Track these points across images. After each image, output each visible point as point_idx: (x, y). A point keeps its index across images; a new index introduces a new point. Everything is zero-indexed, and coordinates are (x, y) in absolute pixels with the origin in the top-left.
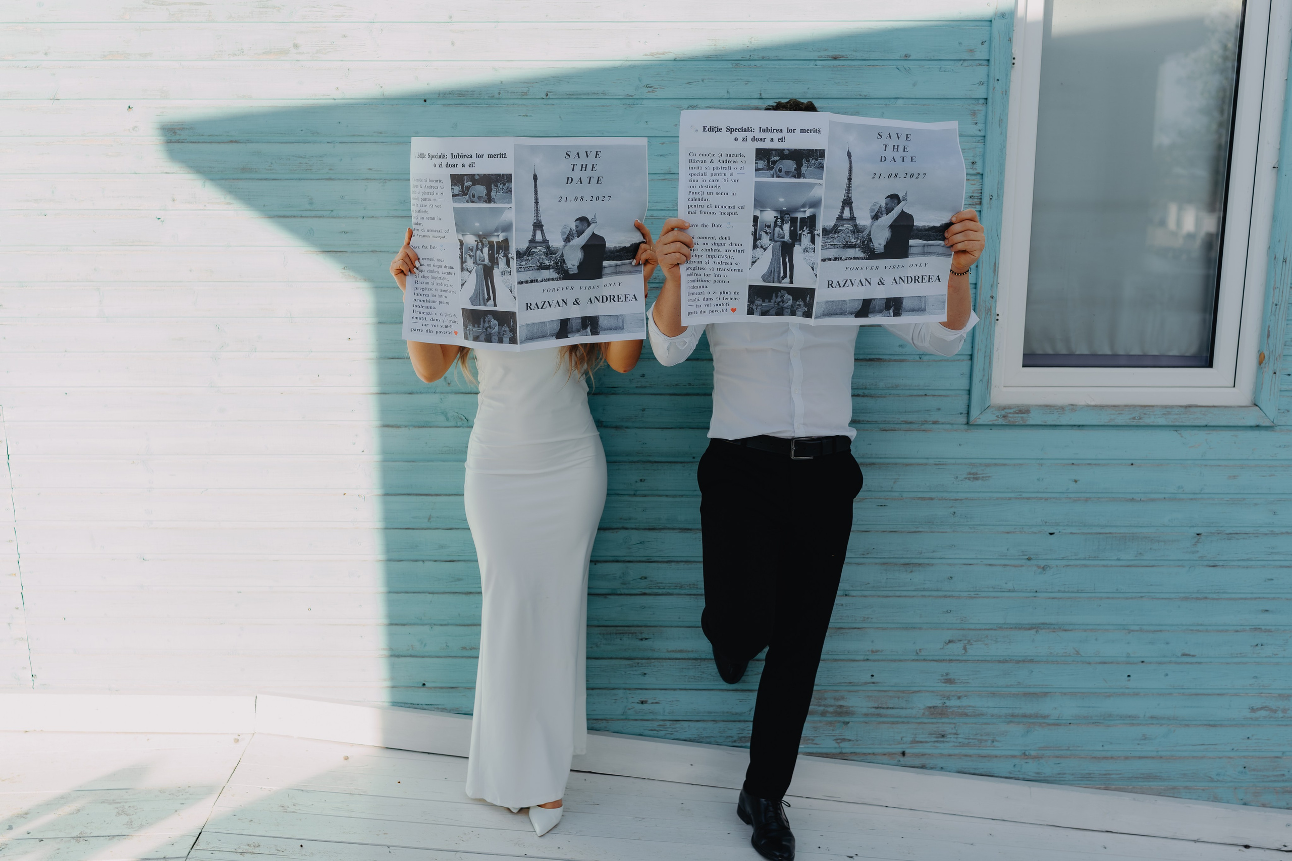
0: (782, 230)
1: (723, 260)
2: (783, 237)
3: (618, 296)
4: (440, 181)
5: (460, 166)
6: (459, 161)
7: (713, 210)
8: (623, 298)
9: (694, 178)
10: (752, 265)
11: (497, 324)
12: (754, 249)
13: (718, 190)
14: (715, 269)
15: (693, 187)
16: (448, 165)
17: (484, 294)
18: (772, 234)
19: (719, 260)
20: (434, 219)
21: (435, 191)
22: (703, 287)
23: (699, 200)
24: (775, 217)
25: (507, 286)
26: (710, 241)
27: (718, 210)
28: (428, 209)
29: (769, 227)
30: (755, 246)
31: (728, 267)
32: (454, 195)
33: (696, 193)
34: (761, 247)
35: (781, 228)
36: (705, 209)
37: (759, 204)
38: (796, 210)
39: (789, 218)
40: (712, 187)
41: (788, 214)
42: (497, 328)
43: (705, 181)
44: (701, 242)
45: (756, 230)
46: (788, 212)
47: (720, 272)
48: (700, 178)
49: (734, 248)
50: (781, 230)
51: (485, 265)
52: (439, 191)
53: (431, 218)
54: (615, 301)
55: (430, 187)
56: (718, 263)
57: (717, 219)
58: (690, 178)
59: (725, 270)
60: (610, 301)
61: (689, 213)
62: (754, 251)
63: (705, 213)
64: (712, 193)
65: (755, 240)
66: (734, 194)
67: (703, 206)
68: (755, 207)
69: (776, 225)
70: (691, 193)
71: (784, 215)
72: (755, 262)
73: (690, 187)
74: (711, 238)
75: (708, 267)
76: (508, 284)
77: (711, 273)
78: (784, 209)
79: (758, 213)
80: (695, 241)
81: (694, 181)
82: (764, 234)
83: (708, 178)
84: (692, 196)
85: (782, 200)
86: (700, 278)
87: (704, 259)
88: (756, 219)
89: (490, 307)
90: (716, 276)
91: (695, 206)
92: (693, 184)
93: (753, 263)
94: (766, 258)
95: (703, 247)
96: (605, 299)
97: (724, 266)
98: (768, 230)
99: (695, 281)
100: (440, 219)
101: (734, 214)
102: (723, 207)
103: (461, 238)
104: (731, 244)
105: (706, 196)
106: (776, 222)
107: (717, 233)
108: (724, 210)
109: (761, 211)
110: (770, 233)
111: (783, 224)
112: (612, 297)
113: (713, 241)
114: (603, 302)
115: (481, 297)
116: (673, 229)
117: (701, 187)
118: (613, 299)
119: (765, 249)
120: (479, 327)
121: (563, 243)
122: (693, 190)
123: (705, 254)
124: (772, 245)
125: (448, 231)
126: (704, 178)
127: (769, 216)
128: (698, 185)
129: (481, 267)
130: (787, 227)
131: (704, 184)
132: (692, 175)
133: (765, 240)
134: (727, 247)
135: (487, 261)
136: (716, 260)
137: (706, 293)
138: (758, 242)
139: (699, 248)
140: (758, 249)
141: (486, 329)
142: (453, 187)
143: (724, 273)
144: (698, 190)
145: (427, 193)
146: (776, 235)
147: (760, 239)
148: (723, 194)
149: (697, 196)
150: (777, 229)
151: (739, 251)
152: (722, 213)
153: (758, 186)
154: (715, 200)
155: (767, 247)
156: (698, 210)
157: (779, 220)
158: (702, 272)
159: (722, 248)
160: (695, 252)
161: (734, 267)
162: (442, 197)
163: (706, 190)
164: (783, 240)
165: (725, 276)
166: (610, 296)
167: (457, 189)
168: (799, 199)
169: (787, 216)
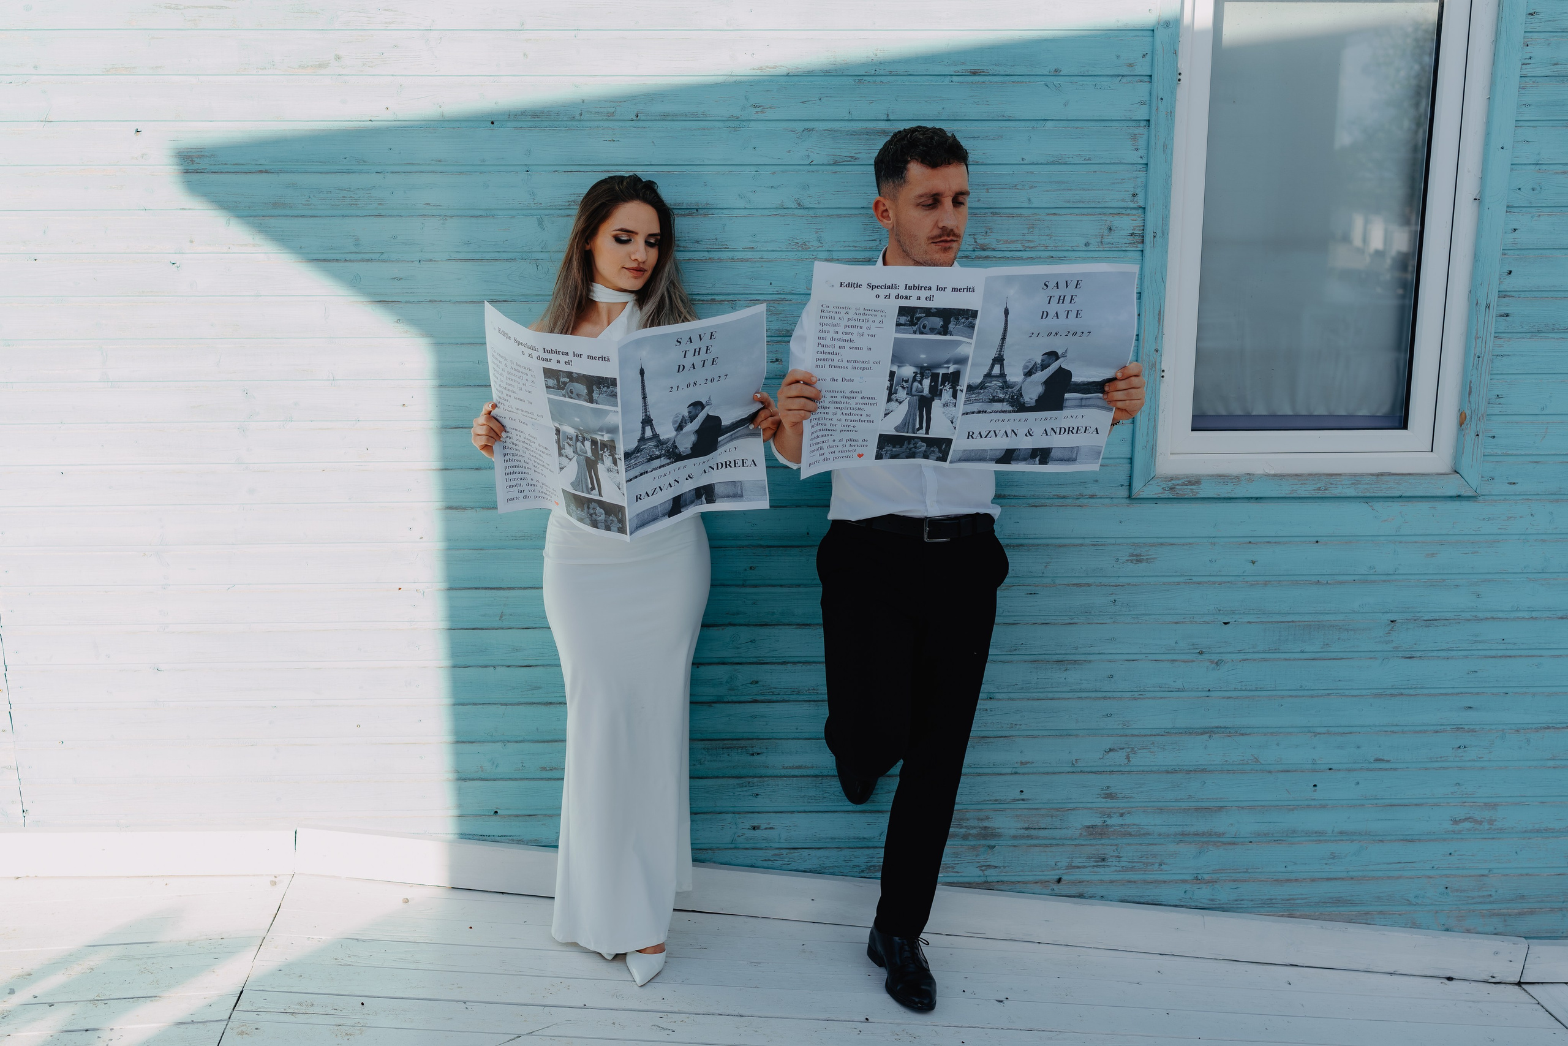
0: (921, 385)
1: (853, 412)
2: (922, 391)
3: (735, 461)
7: (845, 364)
8: (740, 463)
9: (825, 328)
10: (885, 417)
11: (604, 512)
12: (888, 401)
13: (852, 345)
14: (843, 420)
15: (823, 338)
17: (587, 483)
18: (909, 388)
19: (848, 411)
22: (828, 435)
23: (829, 353)
24: (914, 373)
25: (614, 482)
26: (839, 395)
27: (850, 365)
29: (907, 381)
30: (889, 400)
31: (857, 418)
33: (827, 346)
34: (897, 400)
35: (921, 382)
36: (835, 363)
37: (898, 358)
38: (939, 366)
39: (930, 374)
40: (845, 340)
41: (929, 370)
42: (603, 517)
43: (837, 332)
44: (828, 395)
45: (891, 385)
46: (929, 368)
47: (849, 423)
48: (831, 329)
49: (866, 401)
50: (919, 385)
51: (587, 457)
53: (519, 399)
54: (731, 467)
56: (846, 414)
57: (849, 373)
58: (820, 328)
59: (854, 421)
60: (726, 467)
61: (817, 366)
62: (889, 404)
63: (835, 367)
64: (844, 347)
65: (890, 394)
66: (870, 349)
67: (832, 360)
68: (893, 362)
69: (914, 379)
70: (820, 346)
71: (923, 371)
72: (889, 413)
73: (819, 338)
74: (841, 392)
75: (835, 418)
76: (614, 480)
77: (839, 423)
78: (925, 365)
79: (895, 368)
80: (823, 393)
81: (825, 332)
82: (900, 389)
83: (841, 329)
84: (821, 349)
85: (923, 356)
86: (825, 427)
87: (831, 411)
88: (892, 374)
89: (594, 495)
90: (844, 426)
91: (824, 360)
92: (823, 335)
93: (886, 415)
94: (900, 412)
95: (831, 399)
96: (720, 466)
97: (853, 418)
98: (905, 385)
99: (820, 430)
101: (867, 369)
102: (855, 362)
103: (558, 426)
104: (863, 398)
105: (837, 350)
106: (915, 377)
107: (847, 387)
108: (857, 365)
109: (899, 366)
110: (907, 387)
111: (922, 379)
112: (728, 463)
113: (842, 395)
114: (718, 469)
115: (584, 485)
116: (798, 382)
117: (832, 339)
118: (729, 465)
119: (900, 403)
120: (582, 511)
121: (675, 433)
122: (823, 342)
123: (832, 406)
124: (908, 399)
126: (837, 329)
127: (908, 371)
128: (829, 336)
129: (582, 458)
130: (927, 382)
131: (836, 336)
132: (822, 325)
133: (902, 394)
134: (859, 400)
135: (589, 454)
136: (844, 411)
137: (831, 441)
138: (893, 396)
139: (826, 401)
140: (893, 402)
141: (591, 515)
143: (853, 424)
144: (828, 342)
146: (914, 389)
147: (896, 393)
148: (857, 348)
149: (827, 350)
150: (916, 384)
151: (871, 404)
152: (855, 368)
153: (897, 342)
154: (847, 354)
155: (903, 401)
156: (827, 363)
157: (918, 375)
158: (828, 423)
159: (853, 401)
160: (821, 404)
161: (864, 418)
163: (838, 344)
164: (922, 394)
165: (854, 427)
166: (726, 462)
167: (552, 382)
168: (943, 355)
169: (927, 371)
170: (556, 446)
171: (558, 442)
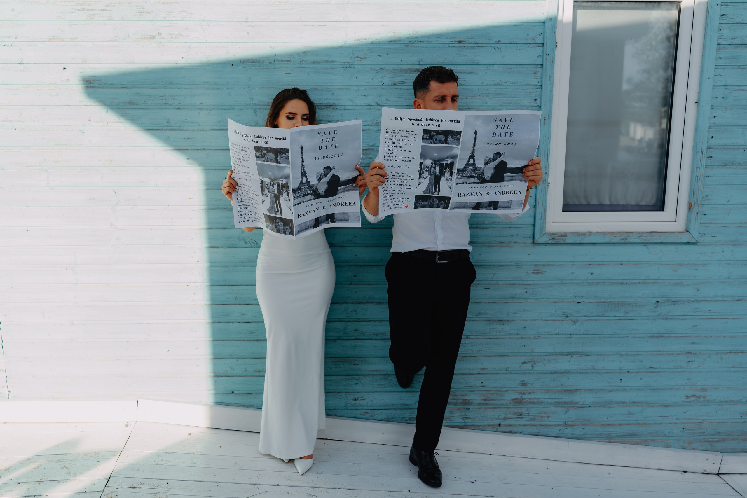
2: (436, 173)
3: (345, 202)
4: (248, 149)
5: (259, 142)
6: (259, 140)
11: (283, 224)
16: (252, 141)
17: (275, 209)
18: (429, 171)
20: (245, 167)
21: (246, 153)
25: (288, 206)
28: (242, 161)
29: (428, 167)
32: (256, 157)
39: (439, 164)
42: (282, 227)
51: (275, 194)
52: (248, 153)
53: (244, 166)
54: (344, 205)
55: (242, 150)
69: (432, 167)
80: (388, 174)
82: (425, 172)
89: (278, 215)
94: (425, 183)
96: (338, 204)
98: (427, 169)
100: (249, 167)
103: (261, 178)
106: (432, 165)
115: (273, 210)
116: (376, 167)
121: (317, 182)
124: (429, 177)
125: (254, 174)
129: (273, 195)
130: (438, 168)
133: (426, 174)
135: (276, 192)
141: (276, 226)
142: (256, 153)
145: (241, 153)
146: (432, 172)
147: (423, 174)
150: (432, 169)
162: (249, 156)
167: (258, 154)
170: (261, 190)
171: (262, 187)
